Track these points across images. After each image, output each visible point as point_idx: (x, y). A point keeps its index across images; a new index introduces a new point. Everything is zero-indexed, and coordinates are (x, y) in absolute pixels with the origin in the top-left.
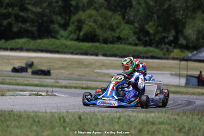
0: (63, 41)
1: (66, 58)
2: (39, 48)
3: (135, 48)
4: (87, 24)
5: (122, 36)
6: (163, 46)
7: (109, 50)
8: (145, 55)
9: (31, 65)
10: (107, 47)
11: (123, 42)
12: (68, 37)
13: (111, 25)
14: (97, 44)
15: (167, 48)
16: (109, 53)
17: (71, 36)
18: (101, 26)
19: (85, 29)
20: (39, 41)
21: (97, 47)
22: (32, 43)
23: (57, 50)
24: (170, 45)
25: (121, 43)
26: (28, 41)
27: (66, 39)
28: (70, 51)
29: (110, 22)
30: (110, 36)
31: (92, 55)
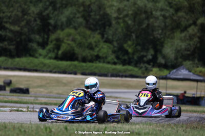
0: (41, 59)
1: (44, 77)
2: (17, 67)
3: (114, 67)
4: (65, 43)
5: (101, 54)
6: (142, 65)
7: (87, 69)
8: (124, 74)
9: (9, 83)
10: (86, 66)
11: (102, 60)
13: (90, 44)
14: (76, 63)
15: (145, 67)
16: (87, 72)
17: (50, 55)
18: (80, 45)
19: (64, 47)
20: (17, 59)
21: (75, 66)
22: (10, 62)
23: (35, 68)
24: (149, 64)
25: (100, 62)
26: (6, 60)
27: (45, 57)
28: (49, 70)
29: (89, 41)
30: (89, 55)
31: (70, 73)
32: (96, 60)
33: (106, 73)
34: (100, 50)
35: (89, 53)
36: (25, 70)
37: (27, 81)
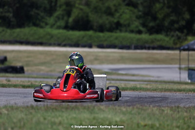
0: (48, 29)
2: (18, 39)
3: (138, 36)
4: (77, 8)
5: (122, 21)
6: (172, 33)
7: (106, 40)
8: (152, 45)
10: (104, 37)
11: (124, 29)
12: (54, 24)
13: (109, 8)
14: (91, 33)
15: (177, 35)
16: (105, 44)
17: (58, 24)
18: (96, 10)
19: (75, 13)
20: (18, 30)
21: (90, 36)
22: (8, 33)
23: (40, 41)
24: (182, 32)
25: (121, 31)
26: (3, 31)
27: (52, 27)
29: (107, 4)
30: (107, 22)
31: (84, 46)
32: (117, 28)
33: (129, 44)
34: (121, 15)
35: (107, 19)
36: (28, 43)
37: (28, 57)
